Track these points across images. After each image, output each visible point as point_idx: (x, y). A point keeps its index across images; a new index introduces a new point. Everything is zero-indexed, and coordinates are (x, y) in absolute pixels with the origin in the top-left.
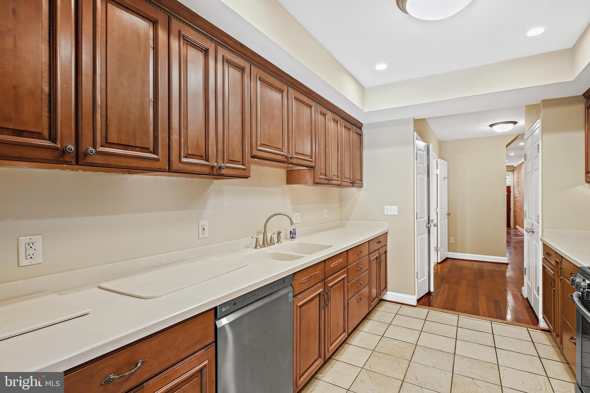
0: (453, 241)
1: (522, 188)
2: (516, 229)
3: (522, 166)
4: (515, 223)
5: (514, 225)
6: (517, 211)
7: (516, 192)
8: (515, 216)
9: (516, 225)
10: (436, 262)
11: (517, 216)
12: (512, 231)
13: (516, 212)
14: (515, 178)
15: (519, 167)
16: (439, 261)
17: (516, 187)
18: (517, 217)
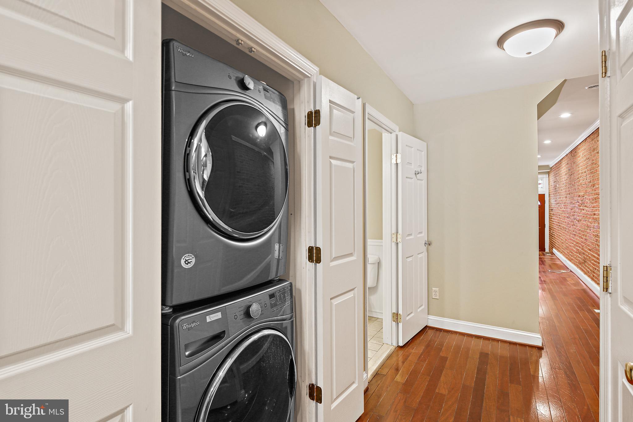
0: (438, 294)
1: (561, 196)
2: (552, 253)
3: (562, 164)
4: (552, 246)
5: (549, 247)
6: (555, 229)
7: (552, 202)
8: (551, 236)
9: (553, 248)
10: (395, 344)
11: (554, 235)
12: (547, 258)
13: (553, 230)
14: (552, 183)
15: (556, 167)
16: (401, 344)
17: (552, 194)
18: (554, 237)
